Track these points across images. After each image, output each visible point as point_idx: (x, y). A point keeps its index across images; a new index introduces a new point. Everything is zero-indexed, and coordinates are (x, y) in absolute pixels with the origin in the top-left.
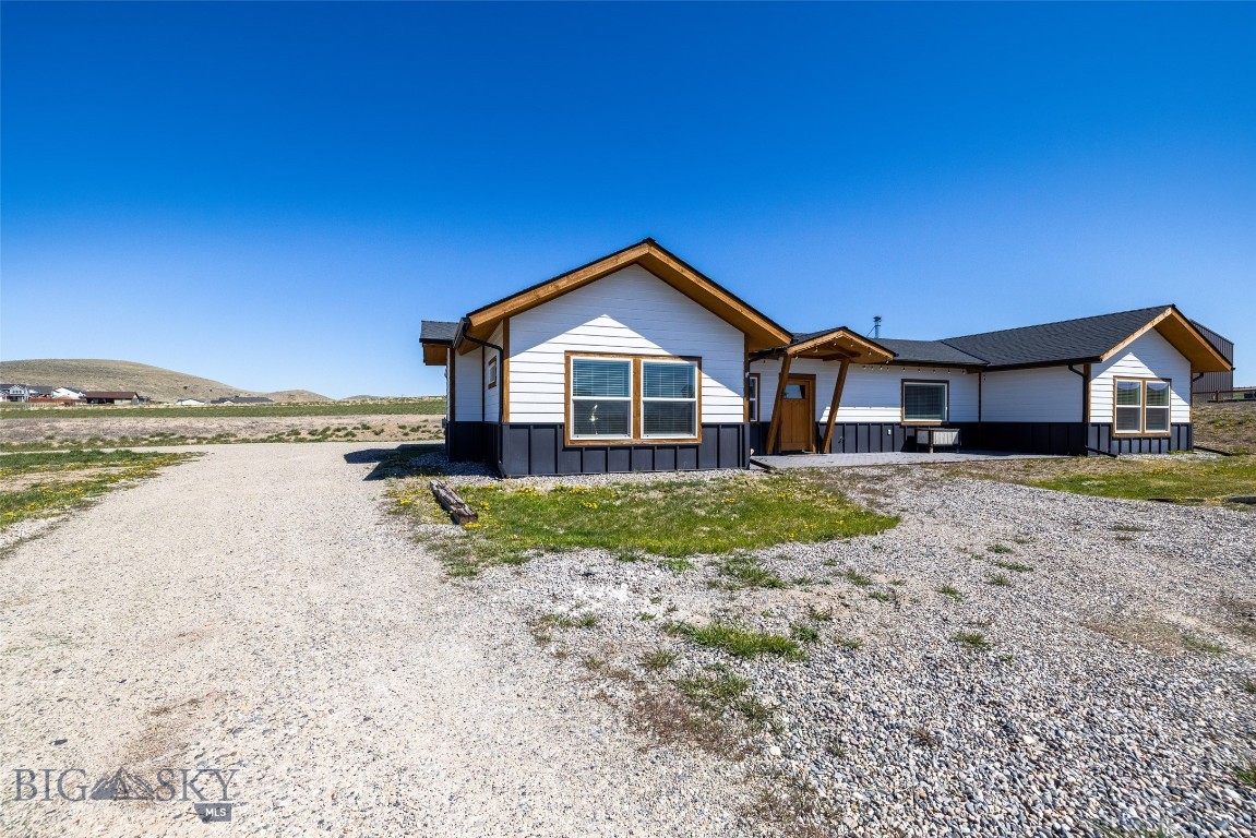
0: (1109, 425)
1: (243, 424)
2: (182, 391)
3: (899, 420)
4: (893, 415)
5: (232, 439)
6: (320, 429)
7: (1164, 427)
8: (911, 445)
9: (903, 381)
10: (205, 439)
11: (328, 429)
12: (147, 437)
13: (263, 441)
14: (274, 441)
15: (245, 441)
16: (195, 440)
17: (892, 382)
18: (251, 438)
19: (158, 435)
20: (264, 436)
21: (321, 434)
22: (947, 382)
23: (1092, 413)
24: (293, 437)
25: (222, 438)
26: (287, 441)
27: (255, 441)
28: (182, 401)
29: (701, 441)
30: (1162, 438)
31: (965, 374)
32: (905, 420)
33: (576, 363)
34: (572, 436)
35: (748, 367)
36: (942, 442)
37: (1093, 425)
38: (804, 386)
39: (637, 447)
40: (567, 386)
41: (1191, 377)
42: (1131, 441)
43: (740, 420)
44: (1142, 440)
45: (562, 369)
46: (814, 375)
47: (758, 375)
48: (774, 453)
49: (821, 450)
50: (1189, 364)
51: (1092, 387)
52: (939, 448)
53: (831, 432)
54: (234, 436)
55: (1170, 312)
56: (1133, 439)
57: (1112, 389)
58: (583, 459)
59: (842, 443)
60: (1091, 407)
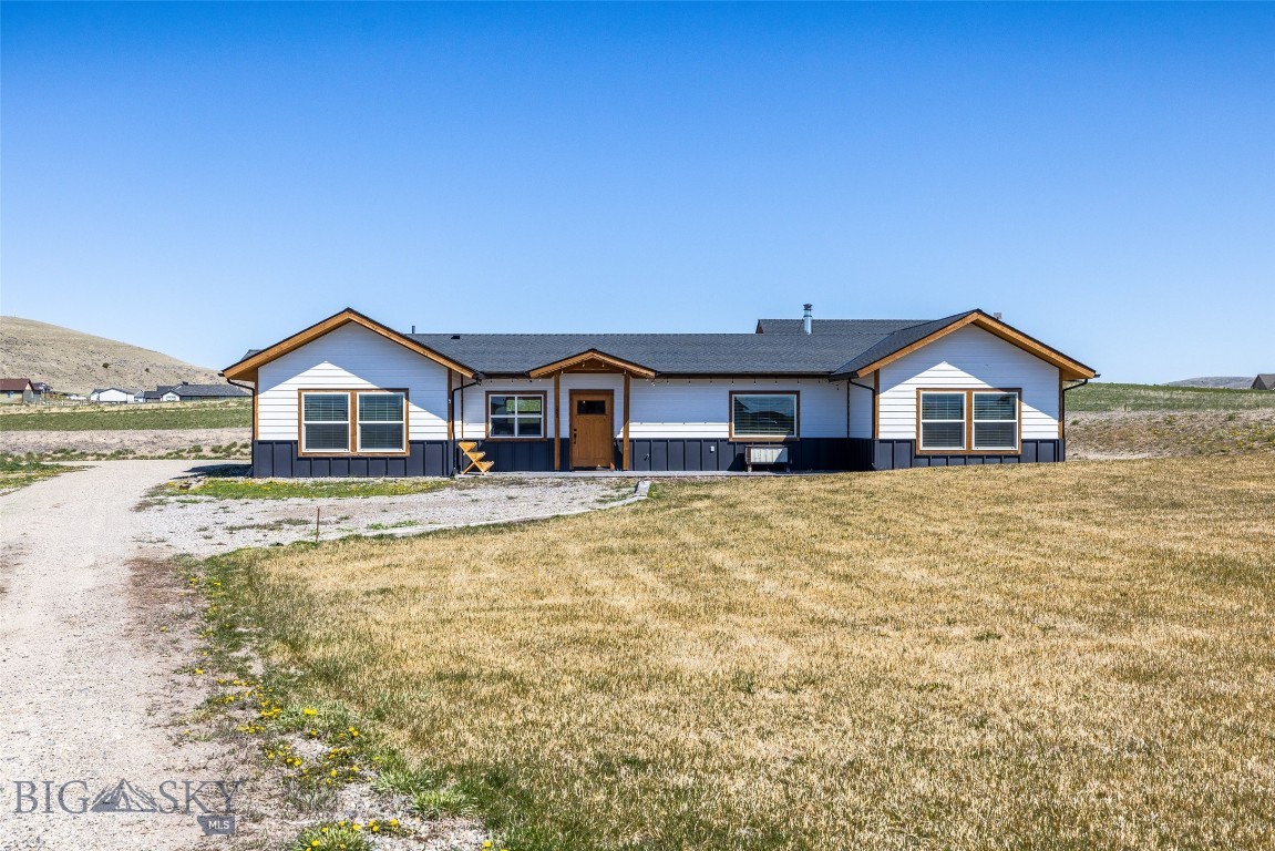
0: (912, 443)
1: (145, 439)
2: (101, 372)
3: (726, 435)
4: (720, 430)
5: (131, 456)
6: (225, 444)
7: (1012, 444)
8: (740, 464)
9: (731, 393)
10: (104, 456)
11: (234, 444)
12: (50, 453)
13: (160, 458)
14: (175, 458)
15: (142, 457)
16: (95, 457)
17: (718, 395)
18: (150, 455)
19: (60, 451)
20: (163, 452)
21: (224, 451)
22: (798, 393)
23: (881, 429)
24: (194, 455)
25: (120, 454)
26: (187, 458)
27: (152, 458)
28: (101, 391)
29: (408, 454)
30: (1006, 457)
31: (824, 382)
32: (734, 436)
33: (306, 397)
34: (304, 450)
35: (451, 396)
36: (763, 460)
37: (882, 441)
38: (604, 402)
39: (354, 458)
40: (300, 414)
41: (1061, 386)
42: (947, 459)
43: (444, 437)
44: (966, 458)
45: (296, 402)
46: (613, 390)
47: (545, 393)
48: (562, 470)
49: (619, 467)
50: (1057, 370)
51: (881, 402)
52: (759, 467)
53: (626, 449)
54: (133, 452)
55: (975, 316)
56: (952, 457)
57: (914, 402)
58: (313, 466)
59: (648, 460)
60: (881, 422)
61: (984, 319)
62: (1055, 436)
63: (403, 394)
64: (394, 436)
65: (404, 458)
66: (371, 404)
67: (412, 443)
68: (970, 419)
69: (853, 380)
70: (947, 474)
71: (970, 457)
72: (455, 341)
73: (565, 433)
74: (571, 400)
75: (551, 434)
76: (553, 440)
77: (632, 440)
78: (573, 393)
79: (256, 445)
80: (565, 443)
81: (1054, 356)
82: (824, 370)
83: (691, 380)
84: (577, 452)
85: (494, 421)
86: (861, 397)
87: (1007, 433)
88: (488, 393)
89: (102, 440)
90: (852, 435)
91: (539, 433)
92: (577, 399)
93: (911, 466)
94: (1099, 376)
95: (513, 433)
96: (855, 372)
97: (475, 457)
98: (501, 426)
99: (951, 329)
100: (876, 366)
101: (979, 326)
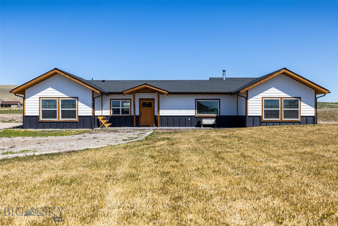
0: (260, 117)
3: (194, 115)
4: (192, 113)
5: (13, 122)
8: (199, 124)
9: (196, 99)
10: (5, 121)
17: (191, 101)
22: (219, 100)
23: (249, 112)
29: (78, 121)
30: (295, 122)
31: (229, 96)
32: (197, 115)
33: (42, 100)
34: (41, 119)
35: (93, 99)
36: (207, 123)
37: (249, 116)
38: (151, 103)
39: (59, 122)
40: (40, 106)
41: (315, 96)
42: (274, 123)
43: (91, 115)
44: (281, 123)
45: (38, 102)
46: (154, 99)
47: (130, 99)
48: (136, 126)
49: (157, 125)
50: (314, 90)
51: (249, 102)
52: (205, 126)
53: (159, 119)
54: (15, 120)
55: (284, 71)
56: (275, 122)
57: (261, 102)
58: (45, 125)
59: (167, 123)
60: (249, 109)
61: (287, 72)
62: (314, 115)
63: (76, 99)
64: (73, 114)
65: (76, 122)
66: (65, 103)
67: (79, 116)
68: (281, 109)
69: (238, 94)
70: (276, 129)
71: (282, 122)
72: (103, 82)
73: (137, 113)
74: (140, 102)
75: (132, 114)
76: (133, 116)
77: (161, 116)
78: (140, 100)
79: (24, 117)
80: (137, 117)
81: (313, 85)
82: (229, 91)
83: (181, 95)
84: (142, 120)
85: (113, 109)
86: (242, 100)
87: (296, 114)
88: (111, 100)
89: (7, 117)
90: (239, 115)
91: (129, 114)
92: (142, 102)
93: (260, 126)
94: (330, 92)
95: (119, 114)
96: (239, 91)
97: (103, 122)
98: (116, 111)
99: (275, 75)
100: (247, 89)
101: (284, 74)
